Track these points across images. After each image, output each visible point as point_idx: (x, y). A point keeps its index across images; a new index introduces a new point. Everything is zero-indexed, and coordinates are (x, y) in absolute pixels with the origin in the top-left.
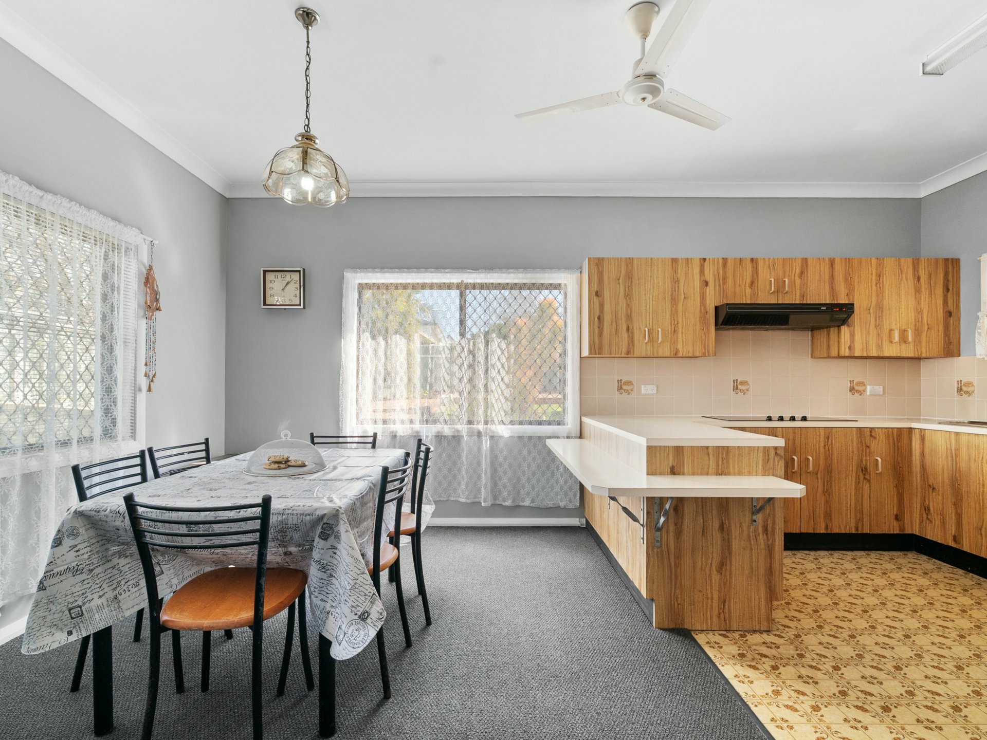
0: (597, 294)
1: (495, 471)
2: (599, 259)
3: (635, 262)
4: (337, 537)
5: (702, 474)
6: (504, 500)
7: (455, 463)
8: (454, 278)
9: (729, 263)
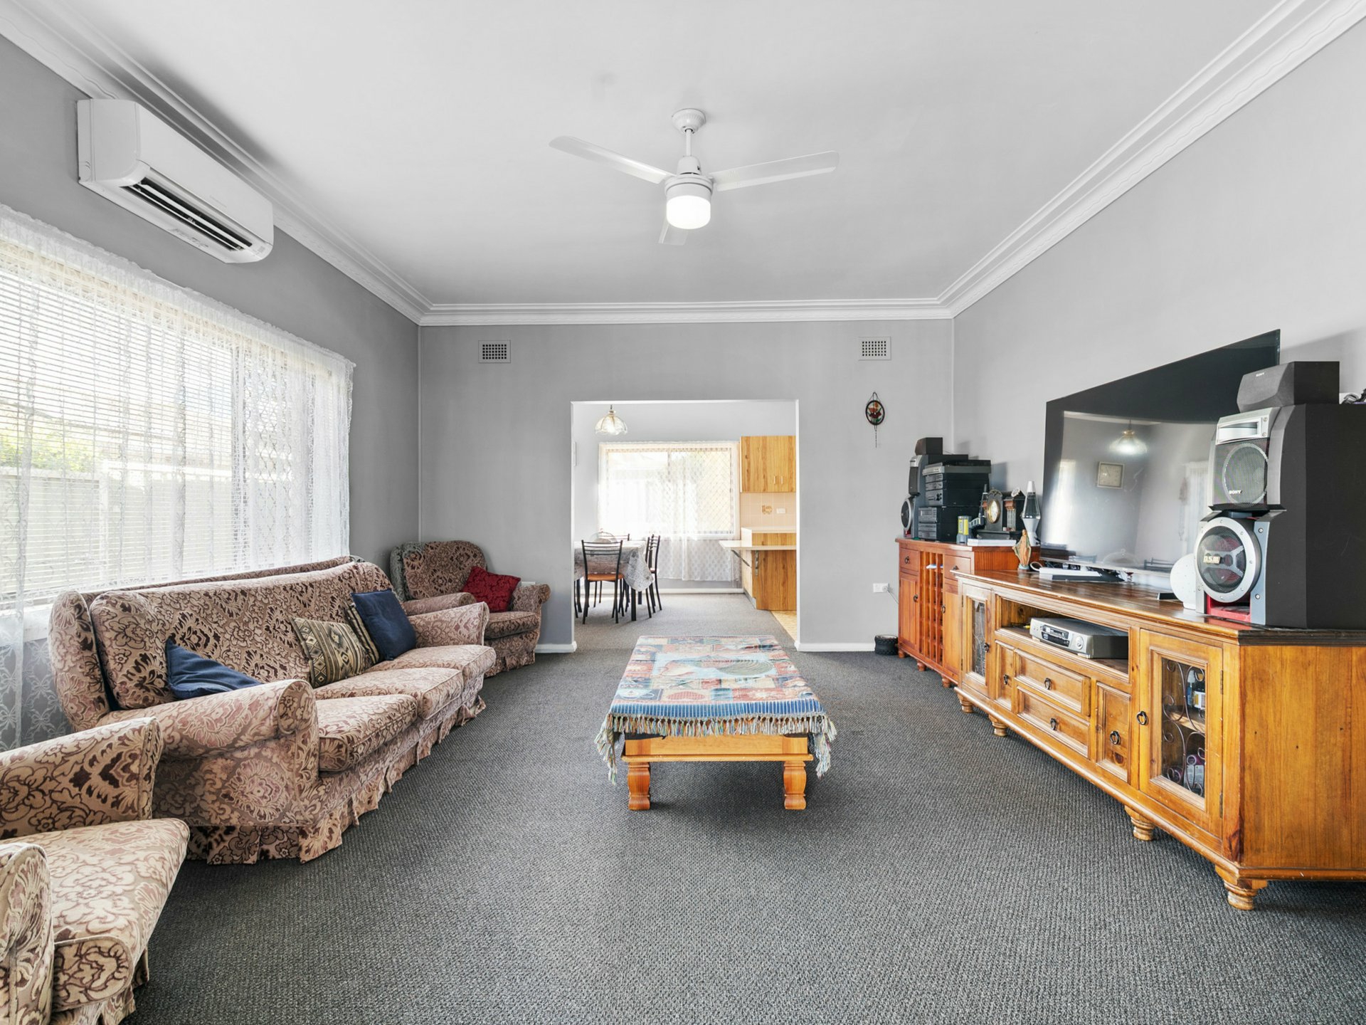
0: (746, 457)
1: (690, 560)
2: (747, 437)
3: (768, 439)
4: (638, 557)
5: (775, 544)
6: (696, 577)
7: (666, 556)
8: (666, 446)
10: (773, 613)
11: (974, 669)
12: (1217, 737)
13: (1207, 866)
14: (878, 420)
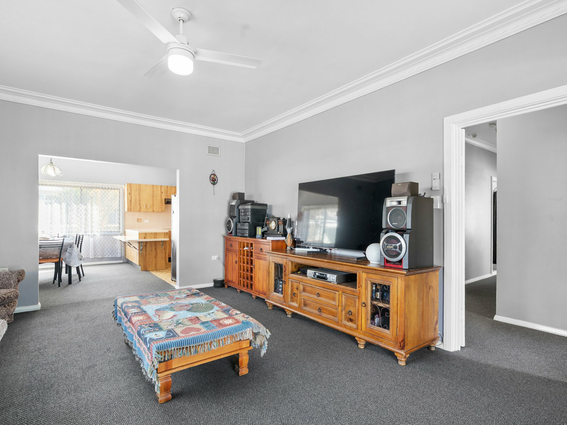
0: (130, 194)
2: (130, 184)
3: (141, 186)
5: (151, 238)
6: (98, 256)
8: (79, 184)
9: (168, 187)
10: (150, 271)
11: (275, 291)
12: (395, 309)
13: (391, 354)
14: (215, 183)
